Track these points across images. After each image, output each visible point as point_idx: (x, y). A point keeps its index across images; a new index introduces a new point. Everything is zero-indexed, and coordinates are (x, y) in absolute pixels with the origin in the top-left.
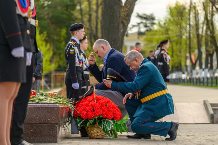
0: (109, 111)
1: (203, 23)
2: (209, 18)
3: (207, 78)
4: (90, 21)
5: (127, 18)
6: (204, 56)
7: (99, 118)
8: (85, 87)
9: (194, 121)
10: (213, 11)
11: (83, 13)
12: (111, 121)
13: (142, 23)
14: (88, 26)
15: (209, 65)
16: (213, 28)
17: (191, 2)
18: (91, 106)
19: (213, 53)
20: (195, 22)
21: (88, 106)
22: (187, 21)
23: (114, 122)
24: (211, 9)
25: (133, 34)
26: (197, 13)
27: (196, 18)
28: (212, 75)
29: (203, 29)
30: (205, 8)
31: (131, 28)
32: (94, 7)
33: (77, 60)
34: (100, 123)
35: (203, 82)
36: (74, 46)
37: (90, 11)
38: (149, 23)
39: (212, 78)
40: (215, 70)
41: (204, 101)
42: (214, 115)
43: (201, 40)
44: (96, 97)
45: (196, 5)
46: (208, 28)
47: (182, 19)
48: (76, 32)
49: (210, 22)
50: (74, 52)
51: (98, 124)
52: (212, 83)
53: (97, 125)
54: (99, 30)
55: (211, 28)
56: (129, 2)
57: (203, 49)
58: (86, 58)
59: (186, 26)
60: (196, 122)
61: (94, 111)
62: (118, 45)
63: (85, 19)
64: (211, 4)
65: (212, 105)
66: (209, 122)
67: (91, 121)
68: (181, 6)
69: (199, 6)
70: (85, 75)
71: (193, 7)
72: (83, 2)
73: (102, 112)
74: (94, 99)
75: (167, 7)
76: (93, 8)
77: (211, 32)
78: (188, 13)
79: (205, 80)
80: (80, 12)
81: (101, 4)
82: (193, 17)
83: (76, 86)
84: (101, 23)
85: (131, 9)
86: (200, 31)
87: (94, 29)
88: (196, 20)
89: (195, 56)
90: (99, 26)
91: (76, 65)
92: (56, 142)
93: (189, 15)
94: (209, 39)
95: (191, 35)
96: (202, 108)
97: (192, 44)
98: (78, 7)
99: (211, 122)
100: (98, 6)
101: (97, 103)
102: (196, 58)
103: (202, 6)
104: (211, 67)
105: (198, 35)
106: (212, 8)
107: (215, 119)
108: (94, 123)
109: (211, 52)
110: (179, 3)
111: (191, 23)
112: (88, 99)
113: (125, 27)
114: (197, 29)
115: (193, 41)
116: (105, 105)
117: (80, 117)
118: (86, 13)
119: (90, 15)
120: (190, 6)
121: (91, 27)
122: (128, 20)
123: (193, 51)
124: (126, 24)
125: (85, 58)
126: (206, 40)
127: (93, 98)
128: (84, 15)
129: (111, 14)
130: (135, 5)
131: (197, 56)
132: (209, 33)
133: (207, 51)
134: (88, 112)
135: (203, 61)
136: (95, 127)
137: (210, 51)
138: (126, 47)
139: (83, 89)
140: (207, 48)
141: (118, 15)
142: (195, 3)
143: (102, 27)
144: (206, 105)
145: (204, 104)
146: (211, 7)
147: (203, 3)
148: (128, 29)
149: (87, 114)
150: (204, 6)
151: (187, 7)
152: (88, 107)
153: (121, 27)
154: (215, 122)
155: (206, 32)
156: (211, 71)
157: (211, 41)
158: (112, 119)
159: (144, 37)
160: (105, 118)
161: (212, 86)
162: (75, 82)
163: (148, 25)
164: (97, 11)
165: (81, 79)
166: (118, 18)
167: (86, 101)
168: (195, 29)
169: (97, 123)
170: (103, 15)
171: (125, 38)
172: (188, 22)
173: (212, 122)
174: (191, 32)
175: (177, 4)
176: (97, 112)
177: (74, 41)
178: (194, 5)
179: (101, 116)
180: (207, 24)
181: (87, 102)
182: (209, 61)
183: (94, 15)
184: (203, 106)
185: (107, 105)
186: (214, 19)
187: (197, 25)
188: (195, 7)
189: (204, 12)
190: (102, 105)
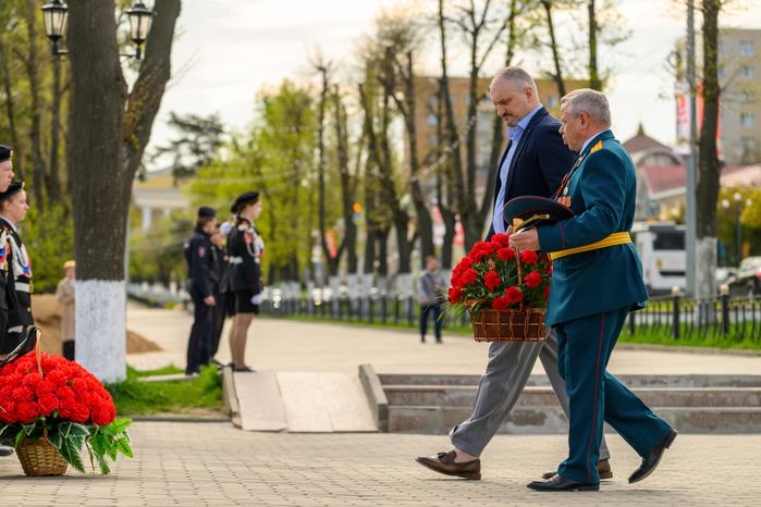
0: (78, 399)
1: (361, 142)
2: (377, 129)
3: (371, 302)
4: (34, 134)
5: (140, 128)
6: (362, 237)
7: (50, 419)
8: (19, 329)
9: (332, 425)
10: (387, 109)
11: (17, 113)
12: (84, 428)
13: (184, 141)
14: (28, 149)
15: (377, 264)
16: (388, 157)
17: (325, 84)
18: (29, 385)
19: (388, 229)
20: (335, 139)
21: (19, 385)
22: (313, 138)
23: (92, 431)
24: (381, 105)
25: (158, 173)
26: (341, 113)
27: (338, 128)
28: (384, 292)
29: (358, 162)
30: (365, 101)
31: (153, 157)
32: (48, 96)
34: (53, 434)
35: (359, 313)
37: (35, 107)
38: (206, 143)
39: (384, 300)
40: (394, 277)
41: (361, 368)
42: (390, 407)
43: (353, 192)
44: (42, 362)
45: (341, 92)
46: (373, 158)
47: (298, 131)
49: (379, 140)
51: (49, 435)
52: (385, 314)
53: (45, 438)
54: (62, 163)
55: (382, 156)
56: (147, 83)
57: (360, 219)
58: (23, 245)
59: (312, 152)
60: (337, 429)
61: (36, 399)
62: (115, 207)
63: (22, 131)
64: (381, 90)
65: (384, 379)
66: (375, 429)
67: (29, 429)
68: (296, 94)
69: (347, 94)
70: (21, 293)
71: (330, 97)
72: (17, 81)
73: (57, 403)
74: (37, 366)
75: (257, 95)
76: (43, 99)
77: (382, 170)
78: (318, 114)
79: (366, 306)
80: (5, 108)
81: (67, 87)
82: (330, 124)
84: (67, 142)
85: (151, 102)
86: (351, 166)
87: (46, 158)
88: (339, 134)
89: (336, 237)
90: (61, 151)
93: (321, 119)
94: (377, 188)
95: (327, 178)
96: (356, 386)
97: (326, 203)
99: (380, 428)
100: (57, 94)
101: (44, 375)
102: (340, 243)
103: (358, 94)
104: (383, 270)
105: (345, 177)
106: (386, 101)
107: (391, 419)
108: (38, 433)
109: (382, 227)
110: (293, 84)
111: (327, 143)
112: (20, 365)
113: (136, 153)
114: (343, 161)
115: (331, 195)
116: (68, 384)
118: (24, 113)
119: (36, 119)
120: (323, 93)
121: (39, 153)
122: (145, 136)
123: (332, 224)
124: (138, 147)
125: (19, 246)
126: (368, 190)
127: (35, 362)
128: (19, 117)
129: (96, 117)
130: (163, 91)
131: (341, 236)
132: (376, 171)
133: (370, 222)
134: (18, 401)
135: (360, 251)
136: (40, 443)
137: (378, 223)
138: (139, 211)
139: (13, 333)
140: (371, 216)
141: (116, 122)
142: (336, 86)
143: (70, 154)
144: (367, 378)
145: (360, 376)
146: (381, 98)
147: (360, 86)
148: (146, 159)
149: (15, 407)
150: (363, 95)
151: (315, 96)
152: (20, 389)
153: (125, 155)
154: (390, 428)
155: (368, 168)
156: (382, 282)
157: (381, 195)
158: (88, 422)
159: (192, 182)
160: (68, 419)
161: (384, 323)
163: (203, 147)
164: (55, 109)
165: (5, 306)
166: (116, 129)
167: (13, 372)
168: (336, 159)
169: (46, 432)
170: (72, 118)
171: (136, 184)
172: (317, 141)
173: (384, 429)
174: (326, 167)
175: (284, 89)
176: (44, 404)
178: (333, 90)
179: (55, 415)
180: (372, 147)
181: (16, 375)
182: (377, 251)
183: (47, 118)
184: (358, 381)
185: (74, 382)
186: (389, 132)
187: (342, 148)
188: (336, 98)
189: (363, 112)
190: (59, 383)
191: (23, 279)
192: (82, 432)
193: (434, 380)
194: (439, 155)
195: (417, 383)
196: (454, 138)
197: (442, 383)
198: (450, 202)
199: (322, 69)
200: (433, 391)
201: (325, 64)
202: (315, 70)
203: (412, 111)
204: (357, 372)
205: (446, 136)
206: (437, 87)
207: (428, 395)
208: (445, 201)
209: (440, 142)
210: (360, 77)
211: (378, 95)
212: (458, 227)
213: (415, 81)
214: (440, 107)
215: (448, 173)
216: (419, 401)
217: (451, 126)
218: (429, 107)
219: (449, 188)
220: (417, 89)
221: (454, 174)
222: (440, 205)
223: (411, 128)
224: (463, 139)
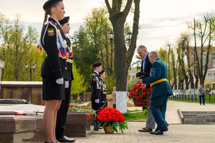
0: (117, 117)
1: (177, 61)
2: (181, 58)
3: (180, 96)
4: (107, 60)
5: (130, 58)
6: (178, 82)
7: (110, 121)
8: (104, 102)
9: (172, 122)
10: (183, 54)
12: (118, 123)
13: (139, 61)
14: (106, 63)
15: (181, 87)
16: (183, 64)
17: (170, 49)
18: (106, 114)
19: (184, 80)
20: (172, 60)
21: (104, 114)
22: (167, 60)
23: (120, 124)
24: (182, 53)
25: (134, 68)
26: (173, 55)
27: (172, 58)
28: (183, 94)
29: (177, 65)
30: (178, 52)
31: (132, 65)
32: (110, 52)
33: (98, 85)
34: (111, 124)
35: (177, 98)
36: (95, 77)
37: (107, 54)
39: (183, 95)
40: (185, 90)
41: (178, 110)
42: (184, 119)
43: (176, 72)
44: (109, 108)
45: (173, 50)
46: (180, 64)
47: (164, 59)
48: (97, 68)
49: (182, 61)
50: (96, 80)
51: (110, 125)
52: (183, 98)
53: (109, 125)
54: (113, 66)
55: (182, 64)
56: (131, 49)
57: (177, 78)
59: (167, 63)
60: (173, 123)
61: (107, 117)
62: (124, 75)
63: (104, 60)
64: (182, 50)
65: (183, 112)
66: (181, 123)
67: (106, 123)
68: (163, 51)
69: (174, 51)
70: (104, 94)
71: (171, 51)
72: (103, 49)
73: (112, 118)
76: (109, 53)
77: (182, 67)
78: (168, 55)
79: (179, 96)
80: (101, 55)
81: (114, 50)
82: (171, 57)
83: (97, 101)
84: (114, 62)
85: (132, 53)
87: (110, 65)
88: (173, 60)
90: (113, 64)
91: (97, 88)
92: (85, 136)
93: (169, 56)
94: (181, 71)
95: (170, 69)
96: (177, 114)
97: (170, 74)
98: (100, 52)
100: (112, 51)
101: (109, 112)
102: (173, 83)
103: (177, 51)
104: (183, 89)
105: (174, 69)
106: (183, 52)
107: (185, 121)
108: (108, 124)
109: (182, 79)
110: (163, 49)
111: (170, 61)
112: (104, 109)
113: (129, 64)
114: (174, 65)
116: (114, 114)
117: (99, 121)
118: (105, 56)
119: (107, 57)
120: (169, 51)
121: (108, 64)
122: (131, 60)
123: (171, 79)
124: (129, 63)
125: (104, 84)
126: (179, 71)
127: (107, 109)
128: (104, 56)
129: (120, 56)
131: (173, 81)
132: (181, 67)
133: (179, 78)
134: (104, 117)
135: (178, 85)
136: (109, 126)
137: (181, 79)
138: (130, 76)
139: (103, 103)
140: (180, 77)
141: (124, 57)
142: (172, 49)
143: (115, 64)
144: (179, 112)
145: (178, 112)
146: (182, 52)
147: (177, 49)
148: (131, 65)
149: (103, 118)
150: (178, 51)
151: (167, 51)
153: (126, 64)
155: (179, 67)
156: (182, 91)
157: (182, 73)
158: (119, 122)
160: (115, 121)
161: (183, 100)
162: (97, 99)
164: (111, 55)
165: (101, 97)
166: (124, 59)
168: (172, 65)
169: (110, 124)
170: (115, 57)
171: (129, 70)
172: (168, 61)
173: (183, 123)
174: (170, 67)
175: (161, 49)
176: (109, 118)
177: (96, 73)
178: (171, 50)
179: (112, 120)
180: (180, 62)
181: (103, 111)
182: (181, 85)
183: (110, 56)
185: (116, 113)
186: (184, 59)
187: (173, 62)
188: (172, 52)
189: (178, 54)
190: (112, 113)
191: (105, 91)
192: (117, 124)
193: (194, 112)
194: (195, 64)
195: (190, 113)
196: (198, 60)
197: (196, 113)
198: (197, 74)
199: (169, 45)
200: (194, 115)
201: (169, 44)
202: (167, 46)
203: (189, 54)
204: (177, 111)
205: (196, 59)
206: (194, 49)
207: (192, 116)
208: (196, 74)
209: (195, 61)
210: (177, 47)
211: (181, 51)
212: (199, 79)
213: (189, 48)
214: (195, 53)
215: (197, 67)
216: (191, 117)
217: (197, 57)
218: (192, 53)
219: (197, 71)
220: (190, 50)
221: (198, 68)
222: (195, 74)
223: (188, 58)
224: (200, 60)
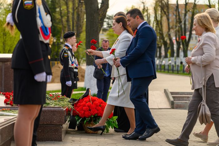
5: (101, 22)
7: (94, 116)
9: (158, 106)
16: (162, 27)
17: (144, 7)
18: (88, 106)
24: (160, 13)
28: (160, 63)
33: (70, 63)
34: (95, 121)
36: (67, 51)
37: (68, 14)
39: (161, 65)
40: (163, 59)
42: (174, 102)
44: (92, 99)
46: (158, 27)
48: (69, 39)
49: (159, 22)
50: (68, 55)
52: (161, 69)
53: (92, 122)
56: (102, 9)
61: (90, 110)
65: (172, 93)
66: (170, 108)
67: (88, 119)
73: (96, 112)
74: (90, 100)
77: (160, 31)
85: (104, 14)
88: (148, 20)
91: (70, 66)
92: (61, 140)
94: (159, 35)
99: (171, 107)
101: (92, 103)
104: (160, 57)
107: (175, 105)
108: (90, 121)
112: (85, 100)
116: (100, 106)
117: (78, 116)
120: (144, 9)
124: (100, 27)
127: (89, 99)
129: (92, 20)
130: (107, 11)
134: (85, 111)
136: (91, 124)
141: (97, 21)
144: (167, 93)
149: (84, 113)
152: (85, 107)
154: (174, 107)
157: (160, 37)
161: (161, 71)
162: (69, 81)
164: (73, 14)
165: (73, 78)
166: (97, 24)
169: (93, 120)
173: (173, 108)
176: (93, 112)
177: (67, 46)
178: (146, 9)
179: (96, 115)
180: (158, 24)
181: (84, 103)
184: (164, 94)
185: (101, 105)
190: (97, 106)
193: (186, 93)
194: (176, 26)
195: (181, 94)
196: (180, 22)
197: (188, 95)
198: (179, 39)
199: (143, 3)
200: (186, 97)
201: (144, 2)
202: (141, 3)
203: (168, 15)
204: (164, 91)
205: (178, 21)
206: (175, 8)
207: (184, 98)
208: (178, 39)
209: (176, 23)
210: (154, 5)
211: (159, 10)
212: (181, 46)
213: (170, 6)
214: (176, 14)
215: (179, 31)
216: (182, 100)
217: (180, 19)
218: (174, 14)
219: (179, 35)
220: (170, 8)
221: (180, 31)
222: (176, 40)
223: (168, 19)
224: (183, 22)
